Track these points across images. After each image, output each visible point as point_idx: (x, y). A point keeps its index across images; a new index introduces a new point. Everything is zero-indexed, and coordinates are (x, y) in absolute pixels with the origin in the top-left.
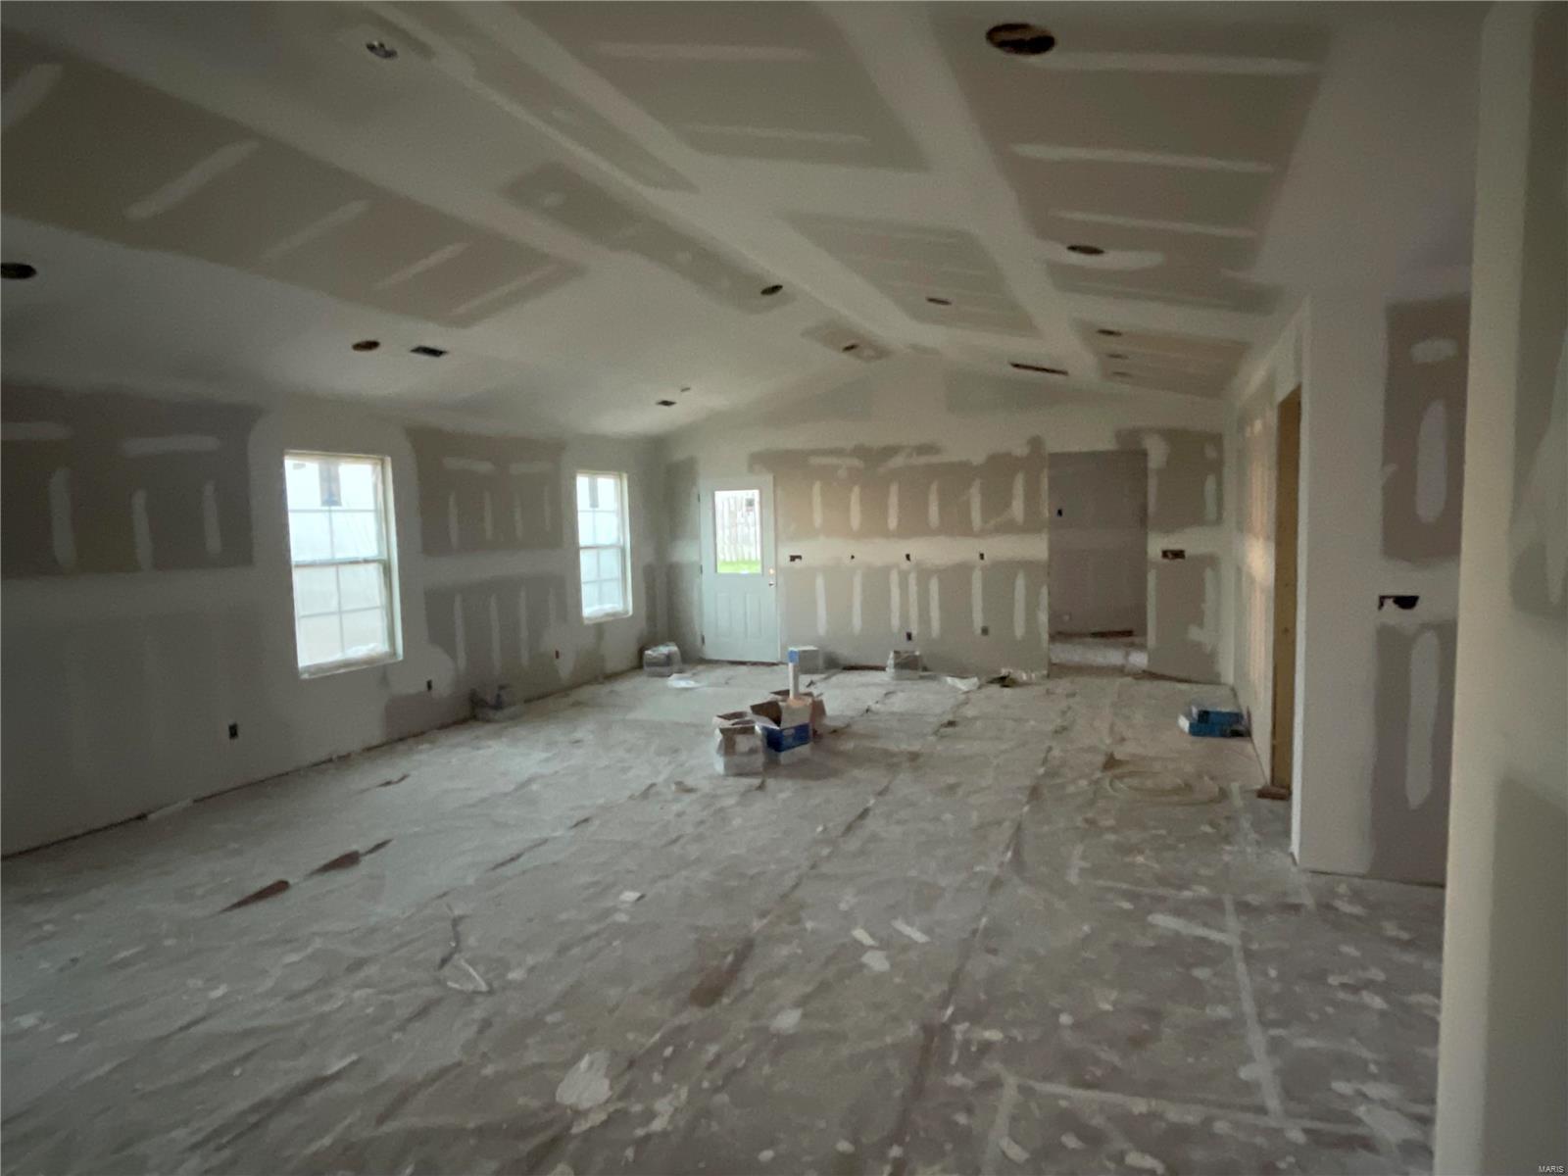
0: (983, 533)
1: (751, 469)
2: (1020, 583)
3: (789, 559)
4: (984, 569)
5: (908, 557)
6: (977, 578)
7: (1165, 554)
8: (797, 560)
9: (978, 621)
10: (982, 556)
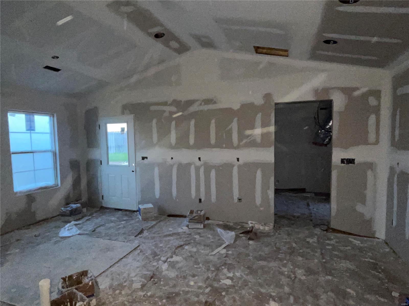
0: (238, 147)
1: (123, 113)
2: (259, 174)
3: (141, 158)
4: (239, 167)
5: (199, 158)
6: (235, 171)
7: (343, 161)
8: (145, 159)
9: (236, 195)
10: (238, 159)
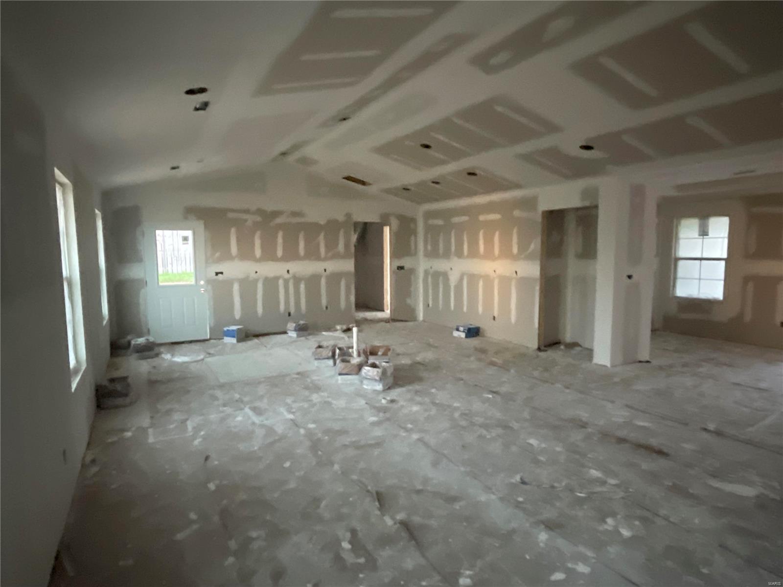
0: (325, 259)
1: (186, 218)
2: (343, 283)
3: (215, 274)
4: (326, 277)
5: (288, 271)
6: (323, 281)
7: (398, 268)
8: (220, 275)
9: (324, 302)
10: (325, 270)
